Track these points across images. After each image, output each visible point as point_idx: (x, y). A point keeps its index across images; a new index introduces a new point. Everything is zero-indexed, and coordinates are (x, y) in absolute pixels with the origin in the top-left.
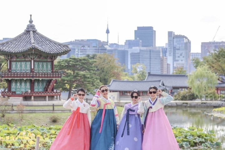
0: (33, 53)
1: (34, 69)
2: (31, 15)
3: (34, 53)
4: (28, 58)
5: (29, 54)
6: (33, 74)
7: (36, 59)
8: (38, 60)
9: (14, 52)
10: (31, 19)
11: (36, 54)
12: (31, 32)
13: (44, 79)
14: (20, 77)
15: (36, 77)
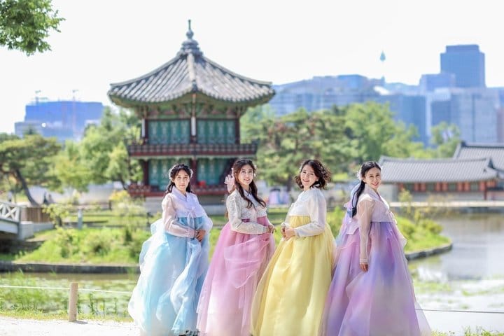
0: (194, 101)
1: (196, 136)
2: (190, 21)
3: (196, 103)
4: (183, 113)
5: (185, 105)
6: (195, 148)
7: (200, 115)
8: (205, 116)
9: (153, 100)
10: (190, 28)
11: (202, 104)
12: (190, 57)
13: (218, 157)
14: (167, 153)
15: (202, 153)
